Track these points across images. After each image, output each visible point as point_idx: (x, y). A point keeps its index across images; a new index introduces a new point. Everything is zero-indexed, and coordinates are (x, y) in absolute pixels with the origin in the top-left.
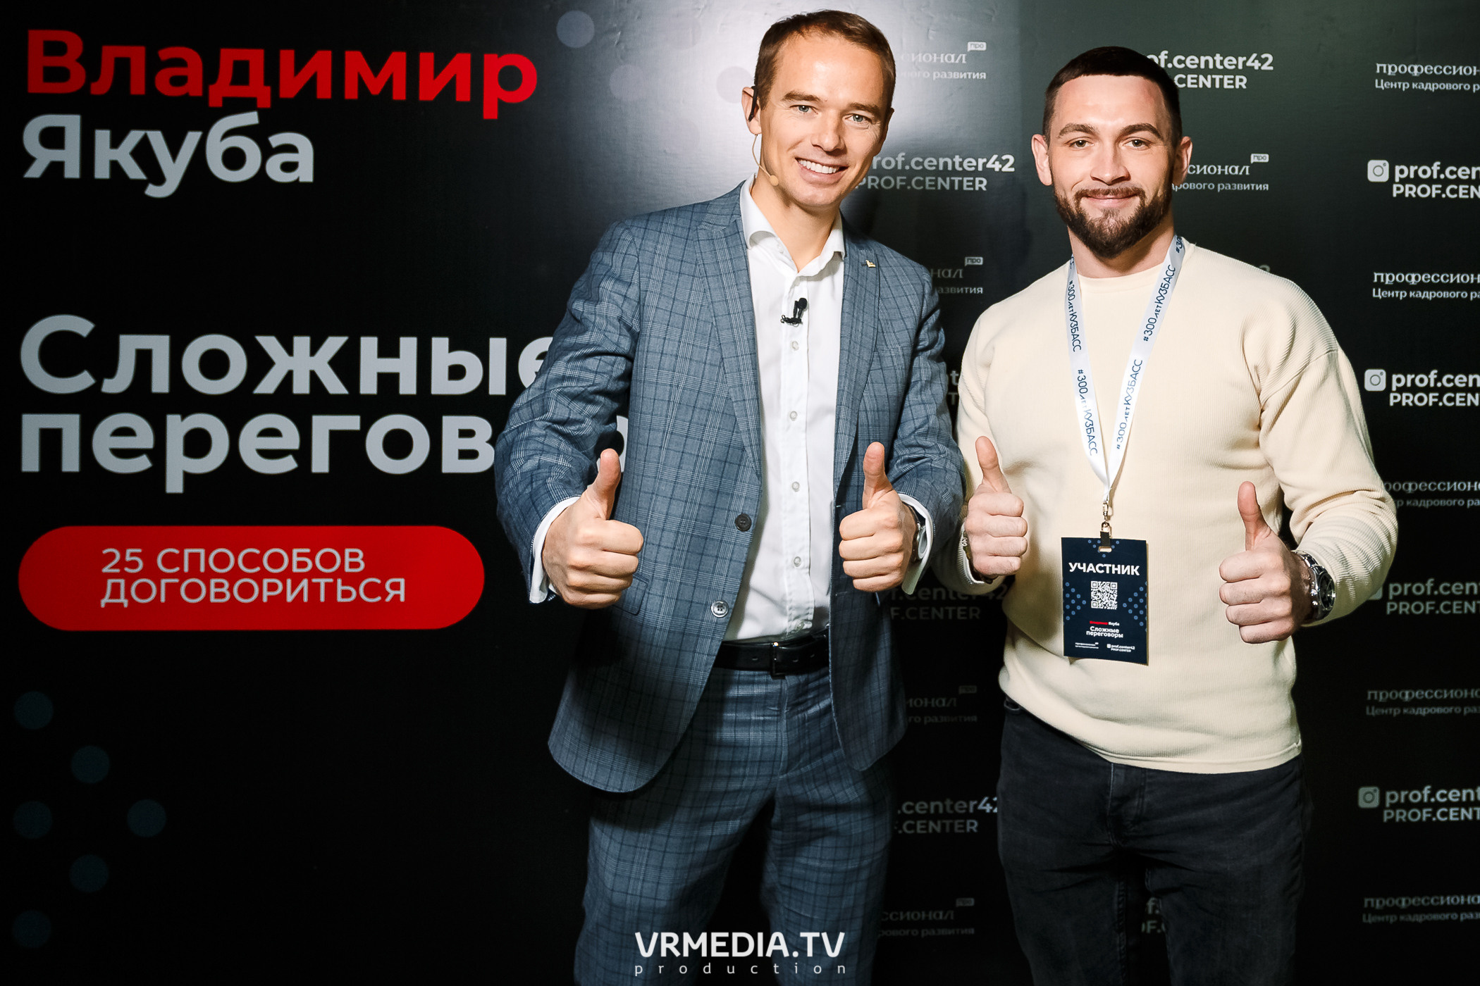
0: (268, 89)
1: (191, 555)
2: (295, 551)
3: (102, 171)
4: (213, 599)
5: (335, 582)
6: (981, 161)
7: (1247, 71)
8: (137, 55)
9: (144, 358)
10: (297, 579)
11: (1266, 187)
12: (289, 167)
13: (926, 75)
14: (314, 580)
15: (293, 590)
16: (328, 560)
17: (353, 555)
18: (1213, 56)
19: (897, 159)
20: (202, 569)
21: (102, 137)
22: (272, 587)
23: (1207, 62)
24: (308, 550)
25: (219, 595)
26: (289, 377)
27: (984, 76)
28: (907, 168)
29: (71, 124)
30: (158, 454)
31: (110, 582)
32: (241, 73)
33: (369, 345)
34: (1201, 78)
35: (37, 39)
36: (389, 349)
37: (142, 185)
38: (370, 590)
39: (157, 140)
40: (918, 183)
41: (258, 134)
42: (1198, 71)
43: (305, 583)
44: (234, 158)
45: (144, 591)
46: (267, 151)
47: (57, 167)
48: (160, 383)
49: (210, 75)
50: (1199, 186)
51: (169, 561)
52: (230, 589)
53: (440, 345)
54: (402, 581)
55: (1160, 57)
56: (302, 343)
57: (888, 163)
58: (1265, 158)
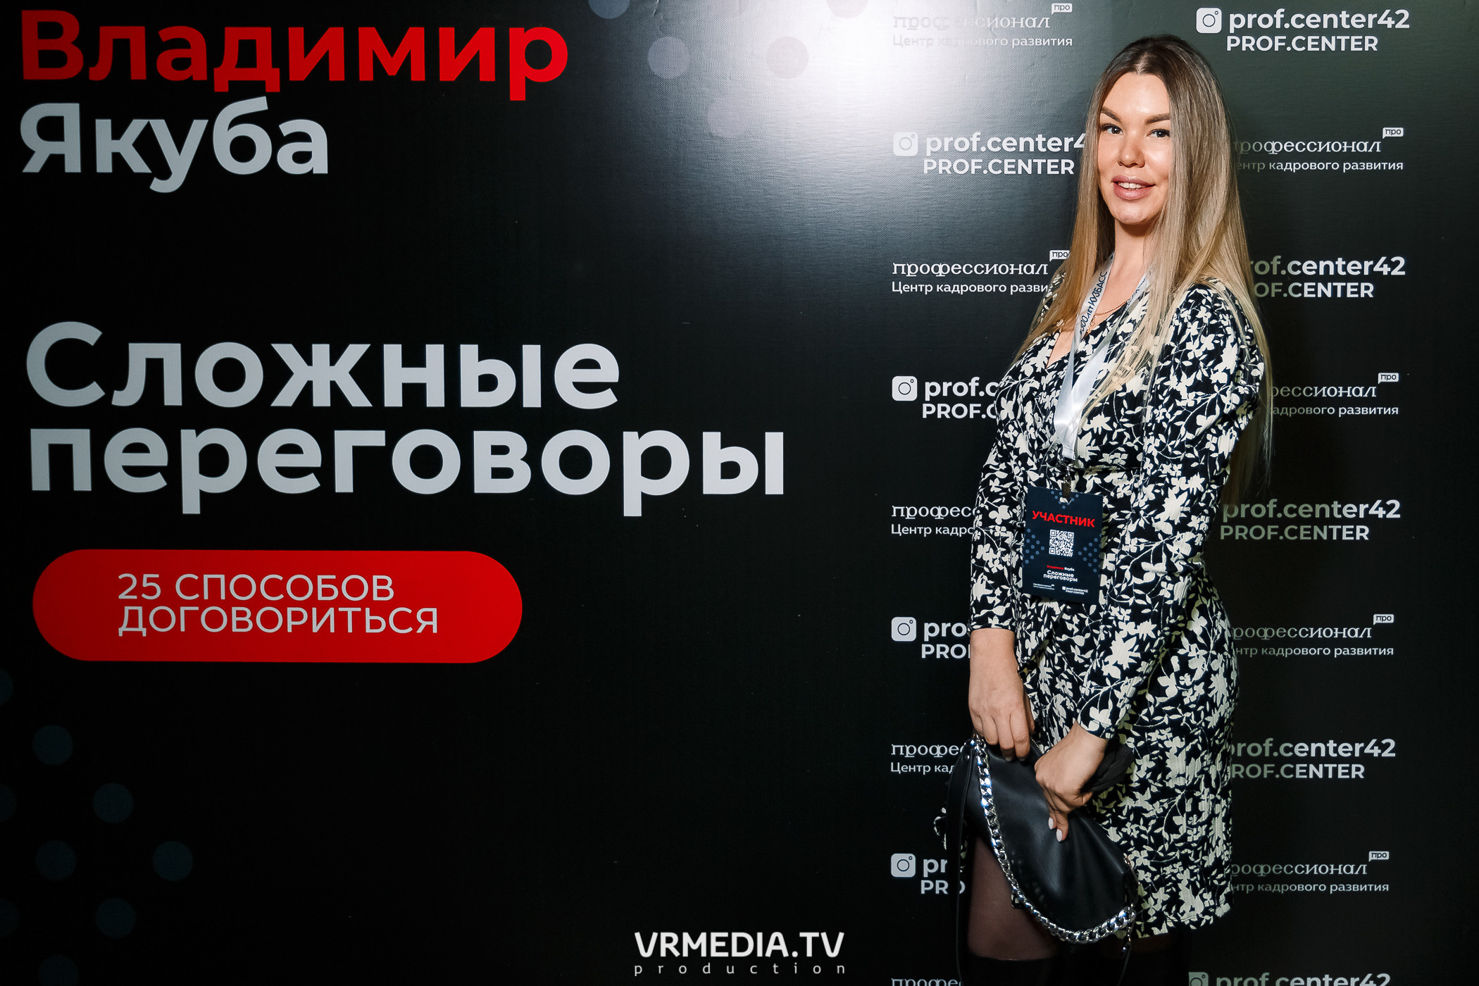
0: (278, 70)
1: (210, 580)
2: (320, 578)
3: (104, 165)
4: (235, 629)
5: (363, 612)
6: (1068, 141)
7: (1379, 30)
8: (136, 35)
9: (155, 368)
10: (323, 608)
11: (1401, 166)
12: (302, 157)
13: (1004, 42)
14: (341, 609)
15: (318, 621)
16: (355, 588)
17: (381, 582)
18: (1338, 14)
19: (971, 139)
20: (223, 597)
21: (103, 127)
22: (297, 616)
23: (1331, 20)
24: (334, 577)
25: (242, 624)
26: (308, 388)
27: (1070, 42)
28: (983, 149)
29: (70, 113)
30: (173, 471)
31: (127, 609)
32: (247, 55)
33: (393, 353)
34: (1324, 39)
35: (31, 19)
36: (414, 358)
37: (147, 179)
38: (402, 620)
39: (160, 128)
40: (996, 166)
41: (267, 121)
42: (1320, 31)
43: (331, 611)
44: (243, 149)
45: (162, 619)
46: (278, 141)
47: (56, 161)
48: (173, 395)
49: (215, 58)
50: (1321, 166)
51: (189, 587)
52: (253, 618)
53: (469, 352)
54: (434, 611)
55: (1275, 16)
56: (321, 351)
57: (962, 144)
58: (1399, 132)
